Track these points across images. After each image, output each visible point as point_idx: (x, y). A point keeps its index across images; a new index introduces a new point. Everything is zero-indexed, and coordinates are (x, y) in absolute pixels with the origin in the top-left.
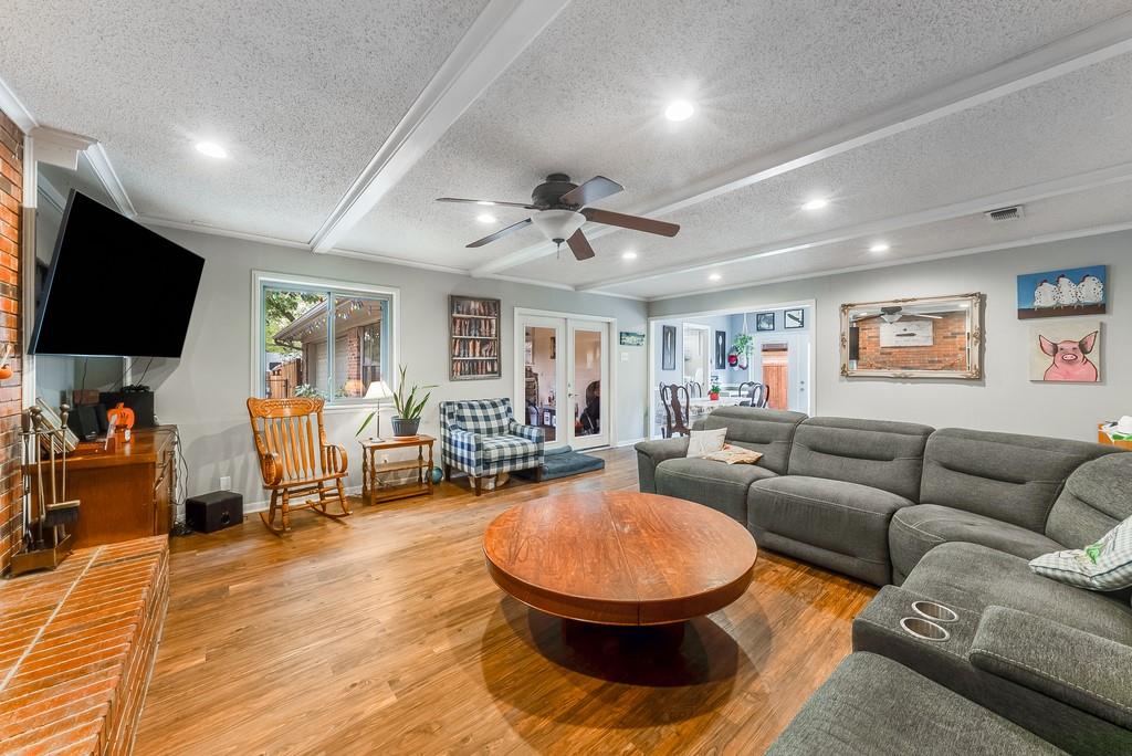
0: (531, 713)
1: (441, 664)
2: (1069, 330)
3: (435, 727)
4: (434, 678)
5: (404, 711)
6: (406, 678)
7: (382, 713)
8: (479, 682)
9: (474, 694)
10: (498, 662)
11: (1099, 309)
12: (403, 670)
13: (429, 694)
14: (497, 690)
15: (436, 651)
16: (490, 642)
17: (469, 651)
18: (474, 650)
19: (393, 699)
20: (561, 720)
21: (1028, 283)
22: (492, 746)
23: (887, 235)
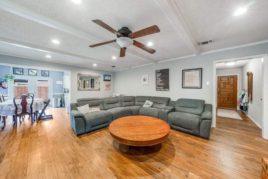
0: (175, 149)
1: (174, 168)
2: (108, 83)
3: (189, 162)
4: (179, 167)
5: (191, 169)
6: (183, 174)
7: (195, 173)
8: (174, 158)
9: (177, 158)
10: (166, 157)
11: (110, 81)
12: (182, 176)
13: (183, 166)
14: (174, 155)
15: (170, 171)
16: (161, 160)
17: (166, 163)
18: (165, 162)
19: (190, 173)
20: (174, 146)
21: (105, 76)
22: (185, 153)
23: (96, 63)
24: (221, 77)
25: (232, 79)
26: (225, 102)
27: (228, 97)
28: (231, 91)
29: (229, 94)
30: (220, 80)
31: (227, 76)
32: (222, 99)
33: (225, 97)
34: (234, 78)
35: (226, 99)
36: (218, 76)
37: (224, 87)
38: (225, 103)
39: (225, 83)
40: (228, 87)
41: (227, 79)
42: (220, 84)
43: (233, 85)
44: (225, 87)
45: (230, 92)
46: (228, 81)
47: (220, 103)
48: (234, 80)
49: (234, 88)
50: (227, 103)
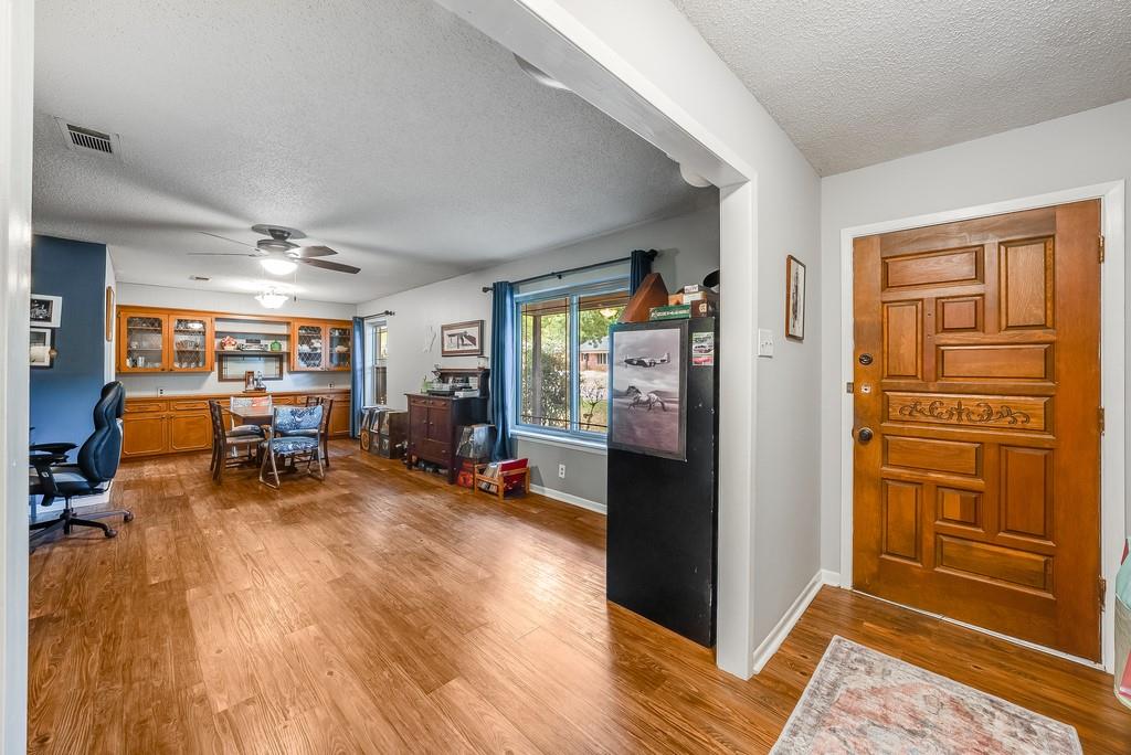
24: (885, 239)
25: (1027, 261)
26: (939, 545)
27: (979, 483)
28: (1007, 411)
29: (991, 454)
30: (886, 285)
31: (965, 225)
32: (905, 504)
33: (939, 486)
34: (1047, 239)
35: (953, 506)
36: (857, 241)
37: (931, 362)
38: (940, 557)
39: (937, 318)
40: (976, 367)
41: (961, 265)
42: (882, 331)
43: (1039, 334)
44: (940, 356)
45: (1005, 422)
46: (974, 289)
47: (883, 547)
48: (1049, 269)
49: (1049, 373)
50: (952, 564)
